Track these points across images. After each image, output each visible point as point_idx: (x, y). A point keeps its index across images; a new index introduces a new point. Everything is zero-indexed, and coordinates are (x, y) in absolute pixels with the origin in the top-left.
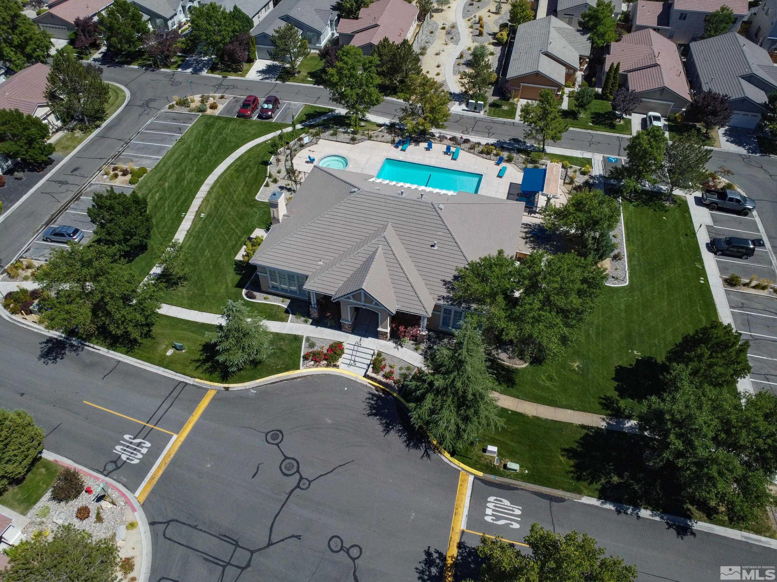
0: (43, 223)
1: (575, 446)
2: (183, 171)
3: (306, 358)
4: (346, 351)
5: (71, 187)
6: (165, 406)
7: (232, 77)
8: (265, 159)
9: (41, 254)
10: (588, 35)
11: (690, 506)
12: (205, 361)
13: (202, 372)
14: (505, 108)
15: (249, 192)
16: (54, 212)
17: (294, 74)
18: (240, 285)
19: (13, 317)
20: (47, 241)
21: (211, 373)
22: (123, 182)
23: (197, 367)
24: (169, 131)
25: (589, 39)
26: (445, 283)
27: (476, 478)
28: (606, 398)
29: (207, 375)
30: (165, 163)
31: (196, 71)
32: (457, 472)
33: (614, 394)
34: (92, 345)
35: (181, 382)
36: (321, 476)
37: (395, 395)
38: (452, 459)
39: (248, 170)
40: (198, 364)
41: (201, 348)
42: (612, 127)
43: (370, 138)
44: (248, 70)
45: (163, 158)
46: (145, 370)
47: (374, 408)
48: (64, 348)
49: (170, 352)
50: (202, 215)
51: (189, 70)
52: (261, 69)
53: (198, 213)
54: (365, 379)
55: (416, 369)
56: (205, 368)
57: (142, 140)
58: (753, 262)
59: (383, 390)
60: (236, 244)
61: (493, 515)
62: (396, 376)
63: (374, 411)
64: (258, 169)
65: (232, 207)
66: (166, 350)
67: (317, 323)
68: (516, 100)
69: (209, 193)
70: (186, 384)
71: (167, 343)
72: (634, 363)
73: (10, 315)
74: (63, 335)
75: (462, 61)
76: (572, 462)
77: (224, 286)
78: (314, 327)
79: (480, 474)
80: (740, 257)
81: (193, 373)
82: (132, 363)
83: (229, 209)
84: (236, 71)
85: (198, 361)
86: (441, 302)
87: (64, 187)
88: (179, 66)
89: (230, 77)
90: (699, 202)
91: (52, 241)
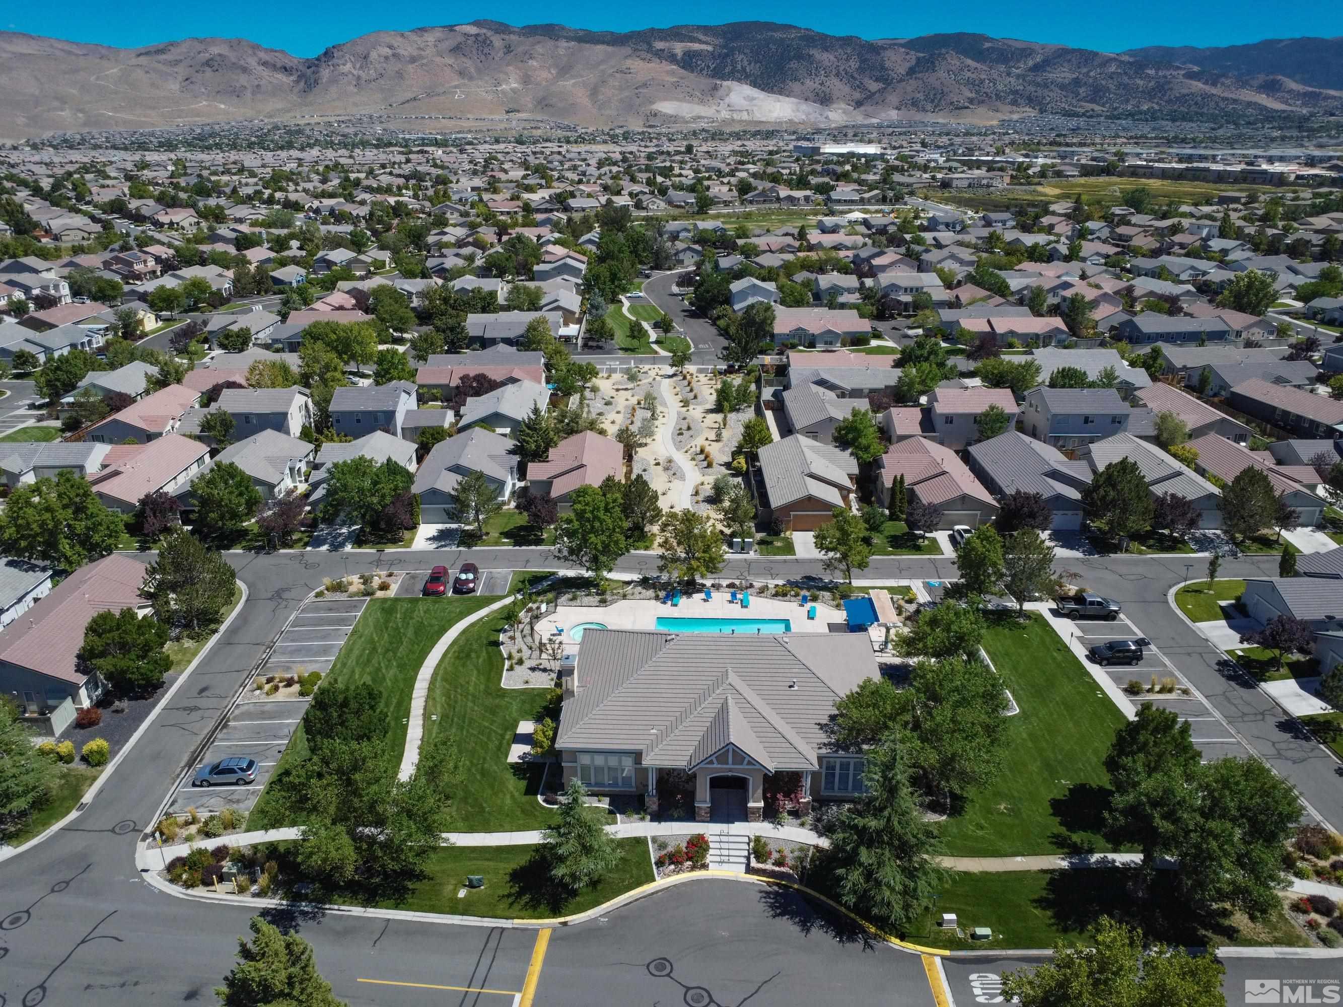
0: (182, 764)
1: (1044, 894)
2: (379, 669)
3: (660, 863)
4: (711, 845)
5: (208, 713)
6: (486, 961)
7: (390, 550)
8: (492, 638)
9: (199, 803)
10: (850, 450)
11: (1204, 932)
12: (519, 895)
13: (521, 910)
14: (778, 544)
15: (488, 679)
16: (192, 748)
17: (481, 536)
18: (531, 791)
19: (190, 891)
20: (201, 786)
21: (535, 908)
22: (290, 695)
23: (511, 904)
24: (330, 625)
25: (852, 454)
26: (822, 726)
27: (943, 958)
28: (1055, 836)
29: (530, 912)
30: (344, 665)
31: (336, 547)
32: (917, 957)
33: (1063, 830)
34: (336, 907)
35: (493, 928)
36: (745, 999)
37: (796, 886)
38: (903, 944)
39: (473, 655)
40: (511, 900)
41: (508, 878)
42: (918, 549)
43: (624, 597)
44: (412, 540)
45: (338, 658)
46: (432, 924)
47: (777, 908)
48: (293, 919)
49: (462, 893)
50: (434, 717)
51: (325, 548)
52: (430, 535)
53: (426, 716)
54: (748, 876)
55: (812, 848)
56: (523, 902)
57: (293, 641)
58: (1146, 666)
59: (777, 884)
60: (501, 744)
61: (984, 994)
62: (790, 861)
63: (778, 911)
64: (488, 653)
65: (473, 702)
66: (455, 891)
67: (658, 817)
68: (788, 533)
69: (431, 689)
70: (503, 930)
71: (453, 882)
72: (1067, 793)
73: (184, 891)
74: (284, 902)
75: (700, 498)
76: (1049, 913)
77: (508, 796)
78: (655, 824)
79: (947, 953)
80: (1129, 664)
81: (507, 914)
82: (409, 919)
83: (470, 704)
84: (395, 541)
85: (509, 896)
86: (824, 751)
87: (195, 715)
88: (306, 544)
89: (387, 550)
90: (1056, 613)
91: (210, 785)
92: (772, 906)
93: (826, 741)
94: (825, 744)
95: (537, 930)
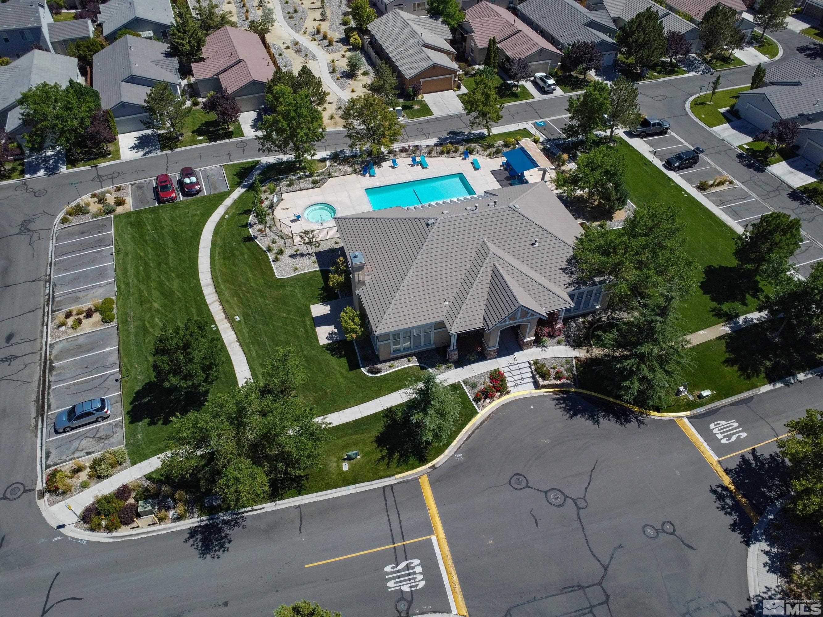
0: (34, 415)
1: (727, 355)
2: (161, 284)
3: (477, 400)
4: (506, 374)
5: (27, 359)
6: (394, 517)
7: (103, 164)
8: (244, 234)
9: (72, 449)
12: (390, 455)
13: (397, 467)
14: (417, 107)
15: (263, 273)
16: (34, 397)
17: (177, 138)
18: (354, 366)
19: (115, 534)
20: (65, 432)
21: (406, 462)
22: (95, 324)
23: (388, 464)
24: (90, 248)
27: (689, 418)
28: (714, 310)
29: (404, 466)
30: (127, 284)
31: (52, 171)
32: (672, 422)
33: (714, 304)
34: (250, 509)
35: (384, 488)
36: (587, 488)
37: (573, 390)
38: (660, 414)
39: (237, 253)
40: (386, 461)
41: (375, 445)
42: (515, 96)
43: (330, 175)
44: (118, 151)
45: (117, 279)
46: (336, 498)
47: (570, 410)
48: (220, 530)
49: (345, 467)
50: (237, 318)
51: (42, 173)
52: (132, 144)
53: (230, 318)
54: (538, 391)
55: (574, 361)
56: (395, 460)
57: (66, 270)
59: (560, 391)
60: (306, 330)
61: (724, 437)
62: (565, 374)
63: (572, 412)
64: (248, 249)
65: (262, 296)
66: (339, 467)
68: (420, 97)
69: (219, 292)
70: (391, 486)
71: (335, 459)
73: (109, 535)
74: (204, 518)
75: (338, 74)
76: (736, 368)
77: (338, 376)
79: (688, 413)
81: (389, 473)
82: (314, 500)
83: (260, 300)
84: (104, 155)
85: (383, 458)
86: (570, 289)
87: (16, 364)
88: (22, 173)
89: (101, 165)
90: (630, 134)
91: (73, 429)
92: (567, 410)
93: (569, 281)
94: (570, 284)
95: (416, 479)
